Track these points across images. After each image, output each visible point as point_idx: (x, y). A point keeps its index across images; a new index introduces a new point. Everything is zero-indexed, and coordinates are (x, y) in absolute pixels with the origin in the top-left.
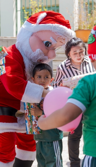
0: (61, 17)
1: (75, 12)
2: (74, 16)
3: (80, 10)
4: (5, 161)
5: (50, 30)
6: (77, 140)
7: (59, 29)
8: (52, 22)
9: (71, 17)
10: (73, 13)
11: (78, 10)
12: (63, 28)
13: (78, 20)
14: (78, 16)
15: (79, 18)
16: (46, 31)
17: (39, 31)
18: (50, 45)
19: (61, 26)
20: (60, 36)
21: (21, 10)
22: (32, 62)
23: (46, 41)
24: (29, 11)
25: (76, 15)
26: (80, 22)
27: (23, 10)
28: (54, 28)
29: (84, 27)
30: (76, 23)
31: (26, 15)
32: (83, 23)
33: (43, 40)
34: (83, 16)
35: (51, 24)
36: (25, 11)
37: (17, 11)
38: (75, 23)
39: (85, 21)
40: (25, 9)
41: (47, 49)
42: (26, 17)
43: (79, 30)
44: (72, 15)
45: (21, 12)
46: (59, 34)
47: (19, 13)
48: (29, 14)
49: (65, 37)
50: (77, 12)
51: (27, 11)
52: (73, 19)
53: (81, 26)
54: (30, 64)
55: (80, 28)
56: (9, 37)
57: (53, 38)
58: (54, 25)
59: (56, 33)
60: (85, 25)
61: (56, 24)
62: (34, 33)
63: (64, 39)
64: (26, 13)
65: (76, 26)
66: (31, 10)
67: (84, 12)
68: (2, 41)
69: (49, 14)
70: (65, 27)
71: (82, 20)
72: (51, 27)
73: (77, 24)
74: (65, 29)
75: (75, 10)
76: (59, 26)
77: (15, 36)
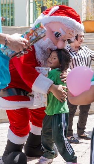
0: (72, 11)
1: (83, 4)
2: (82, 8)
3: (88, 2)
4: (21, 135)
5: (60, 22)
6: (72, 114)
7: (68, 21)
8: (63, 14)
9: (79, 8)
10: (82, 5)
11: (85, 2)
12: (72, 21)
13: (86, 12)
14: (86, 7)
15: (87, 9)
16: (56, 22)
17: (51, 22)
18: (59, 36)
19: (71, 19)
20: (69, 28)
21: (33, 2)
22: (43, 50)
23: (56, 32)
24: (41, 3)
25: (84, 7)
26: (87, 13)
27: (35, 2)
28: (63, 20)
29: (91, 18)
30: (84, 14)
31: (38, 7)
32: (91, 15)
33: (53, 31)
34: (90, 7)
35: (61, 16)
36: (37, 2)
37: (29, 3)
38: (82, 14)
39: (92, 13)
40: (37, 1)
41: (56, 39)
42: (38, 9)
43: (87, 20)
44: (80, 7)
45: (33, 4)
46: (68, 26)
47: (31, 5)
48: (41, 5)
49: (74, 30)
50: (85, 4)
51: (39, 3)
52: (82, 10)
53: (89, 17)
54: (40, 51)
55: (87, 19)
56: (23, 27)
57: (62, 29)
58: (64, 17)
59: (65, 25)
60: (92, 16)
61: (66, 17)
62: (47, 24)
63: (73, 32)
64: (38, 5)
65: (84, 17)
66: (43, 3)
67: (91, 4)
68: (17, 30)
69: (61, 7)
70: (74, 20)
71: (90, 11)
72: (61, 19)
73: (85, 16)
74: (73, 22)
75: (83, 2)
76: (69, 19)
77: (27, 26)
